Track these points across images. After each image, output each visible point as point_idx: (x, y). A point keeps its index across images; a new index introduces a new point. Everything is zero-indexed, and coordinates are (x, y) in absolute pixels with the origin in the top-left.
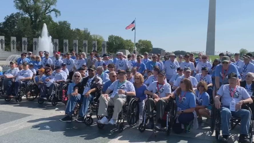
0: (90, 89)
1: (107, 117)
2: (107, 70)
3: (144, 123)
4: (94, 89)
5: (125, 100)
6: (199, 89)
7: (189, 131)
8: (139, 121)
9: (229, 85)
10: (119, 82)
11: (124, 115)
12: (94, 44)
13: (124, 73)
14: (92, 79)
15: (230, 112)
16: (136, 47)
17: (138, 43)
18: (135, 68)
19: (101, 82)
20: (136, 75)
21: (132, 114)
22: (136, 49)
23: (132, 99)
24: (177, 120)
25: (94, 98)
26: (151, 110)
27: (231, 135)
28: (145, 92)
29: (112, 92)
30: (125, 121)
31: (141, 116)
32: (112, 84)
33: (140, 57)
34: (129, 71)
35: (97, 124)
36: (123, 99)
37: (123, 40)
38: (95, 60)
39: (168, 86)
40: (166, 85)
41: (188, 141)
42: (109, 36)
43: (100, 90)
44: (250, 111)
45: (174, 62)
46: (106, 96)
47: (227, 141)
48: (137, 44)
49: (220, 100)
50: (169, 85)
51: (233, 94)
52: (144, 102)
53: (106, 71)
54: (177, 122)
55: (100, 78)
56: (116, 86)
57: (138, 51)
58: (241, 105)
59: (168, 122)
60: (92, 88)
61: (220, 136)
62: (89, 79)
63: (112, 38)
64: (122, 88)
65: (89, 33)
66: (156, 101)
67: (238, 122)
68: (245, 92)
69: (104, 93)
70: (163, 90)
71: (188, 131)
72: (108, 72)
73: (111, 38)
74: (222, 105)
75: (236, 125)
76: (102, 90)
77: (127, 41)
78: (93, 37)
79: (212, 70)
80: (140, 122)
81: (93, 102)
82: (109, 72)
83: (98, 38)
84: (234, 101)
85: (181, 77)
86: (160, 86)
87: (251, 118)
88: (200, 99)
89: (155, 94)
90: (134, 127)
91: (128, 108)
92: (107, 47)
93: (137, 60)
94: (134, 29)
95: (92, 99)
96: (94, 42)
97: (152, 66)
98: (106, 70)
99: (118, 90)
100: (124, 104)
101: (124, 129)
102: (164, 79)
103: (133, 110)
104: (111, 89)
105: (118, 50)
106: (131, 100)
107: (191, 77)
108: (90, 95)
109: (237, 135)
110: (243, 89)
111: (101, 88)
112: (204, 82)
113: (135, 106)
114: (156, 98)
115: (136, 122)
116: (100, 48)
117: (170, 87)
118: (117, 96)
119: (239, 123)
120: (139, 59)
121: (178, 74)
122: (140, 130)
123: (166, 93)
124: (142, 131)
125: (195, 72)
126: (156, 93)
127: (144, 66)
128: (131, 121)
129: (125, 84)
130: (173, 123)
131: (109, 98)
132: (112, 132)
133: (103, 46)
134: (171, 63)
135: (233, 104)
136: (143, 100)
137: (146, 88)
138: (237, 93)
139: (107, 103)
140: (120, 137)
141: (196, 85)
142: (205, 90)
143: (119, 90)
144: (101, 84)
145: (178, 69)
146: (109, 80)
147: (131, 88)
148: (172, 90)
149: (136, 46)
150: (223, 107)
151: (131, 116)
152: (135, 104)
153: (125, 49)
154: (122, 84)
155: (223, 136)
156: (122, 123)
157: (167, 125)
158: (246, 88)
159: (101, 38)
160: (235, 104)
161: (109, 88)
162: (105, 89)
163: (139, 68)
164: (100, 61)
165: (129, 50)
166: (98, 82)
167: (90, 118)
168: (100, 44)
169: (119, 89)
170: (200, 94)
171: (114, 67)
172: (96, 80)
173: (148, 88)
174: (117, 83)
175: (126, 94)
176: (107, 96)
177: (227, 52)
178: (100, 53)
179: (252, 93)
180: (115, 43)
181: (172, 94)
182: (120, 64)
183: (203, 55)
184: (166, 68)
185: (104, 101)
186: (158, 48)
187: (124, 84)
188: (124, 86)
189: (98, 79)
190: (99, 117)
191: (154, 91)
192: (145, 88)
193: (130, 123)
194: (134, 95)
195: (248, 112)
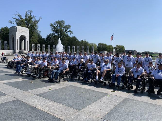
17: (116, 47)
73: (100, 44)
78: (90, 44)
83: (93, 45)
94: (113, 39)
180: (102, 47)
186: (132, 50)
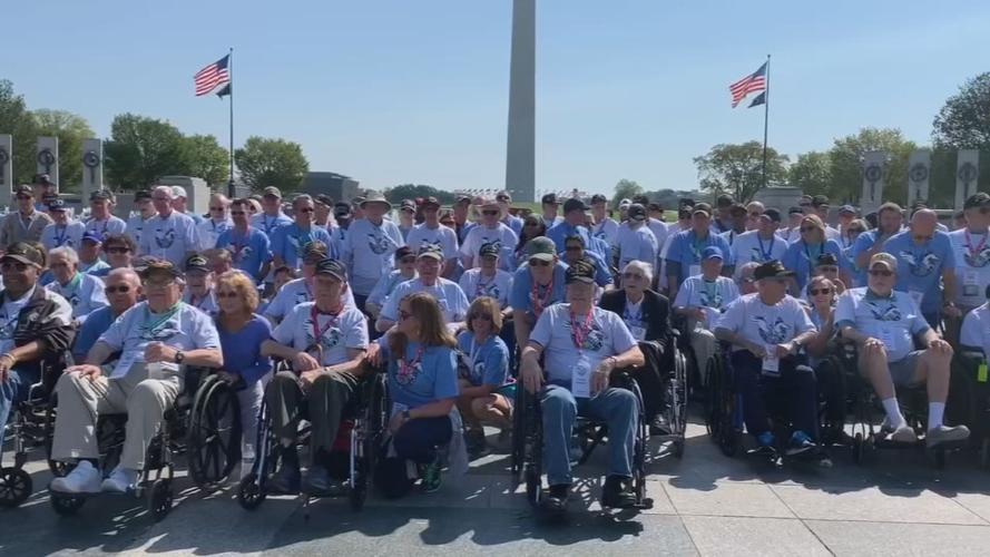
0: (12, 349)
1: (94, 462)
2: (102, 264)
3: (259, 472)
4: (33, 347)
5: (175, 384)
6: (475, 328)
7: (436, 482)
8: (240, 467)
9: (568, 305)
10: (148, 312)
11: (173, 447)
12: (46, 151)
13: (170, 274)
14: (22, 302)
15: (574, 402)
16: (240, 168)
17: (245, 149)
18: (221, 253)
19: (64, 314)
20: (224, 280)
21: (208, 440)
22: (237, 174)
23: (209, 379)
24: (391, 448)
25: (33, 386)
26: (286, 420)
27: (580, 484)
28: (266, 348)
29: (116, 355)
30: (177, 474)
31: (250, 446)
32: (117, 321)
33: (243, 205)
34: (200, 263)
35: (48, 497)
36: (166, 382)
37: (180, 136)
38: (42, 221)
39: (355, 320)
40: (348, 314)
41: (430, 524)
42: (116, 119)
43: (61, 352)
44: (636, 393)
45: (384, 227)
46: (91, 373)
47: (563, 504)
48: (239, 154)
49: (541, 362)
50: (362, 315)
51: (581, 339)
52: (260, 388)
53: (95, 268)
54: (391, 453)
55: (59, 299)
56: (136, 327)
57: (246, 182)
58: (608, 373)
59: (356, 458)
60: (20, 343)
61: (542, 490)
62: (8, 305)
63: (130, 125)
64: (161, 334)
65: (18, 105)
66: (305, 380)
67: (601, 434)
68: (620, 329)
69: (79, 361)
70: (337, 338)
71: (432, 484)
72: (101, 273)
73: (122, 125)
74: (548, 379)
75: (593, 445)
76: (71, 350)
77: (197, 141)
78: (37, 118)
79: (520, 255)
80: (245, 469)
81: (28, 402)
82: (108, 270)
83: (63, 127)
84: (587, 362)
85: (407, 283)
86: (322, 320)
87: (640, 416)
88: (476, 363)
89: (306, 355)
90: (219, 492)
91: (190, 416)
92: (106, 163)
93: (234, 219)
94: (227, 91)
95: (22, 391)
96: (42, 143)
97: (295, 242)
98: (96, 265)
99: (146, 345)
100: (172, 401)
101: (175, 504)
102: (340, 291)
103: (214, 425)
104: (111, 342)
105: (157, 177)
106: (205, 384)
107: (444, 281)
108: (13, 375)
109: (599, 482)
110: (614, 319)
111: (67, 342)
112: (490, 302)
113: (221, 405)
114: (311, 369)
115: (227, 472)
116: (73, 168)
117: (364, 322)
118: (139, 372)
119: (605, 439)
120: (242, 213)
121: (398, 271)
122: (241, 499)
123: (348, 345)
124: (251, 507)
125: (459, 262)
126: (307, 351)
127: (265, 242)
128: (204, 468)
129: (176, 320)
130: (377, 460)
131: (103, 381)
132: (119, 522)
133: (90, 159)
134: (373, 233)
135: (582, 372)
136: (256, 382)
137: (267, 331)
138: (597, 335)
139: (94, 404)
140: (157, 539)
141: (464, 312)
142: (492, 328)
143: (150, 346)
144: (67, 323)
145: (401, 254)
146: (108, 304)
147: (202, 334)
148: (374, 335)
149: (237, 164)
150: (549, 387)
151: (204, 451)
152: (222, 399)
153: (189, 173)
154: (163, 319)
155: (551, 488)
156: (164, 479)
157: (352, 472)
158: (625, 315)
159: (78, 124)
160: (589, 373)
161: (101, 338)
162: (84, 343)
163: (243, 251)
164: (64, 226)
165: (205, 180)
166: (53, 316)
167: (16, 472)
168: (77, 149)
169: (150, 339)
170: (478, 344)
171: (131, 250)
172: (42, 308)
173: (275, 331)
174: (142, 314)
175: (178, 360)
176: (94, 375)
177: (575, 190)
178: (75, 189)
179: (644, 331)
180: (146, 150)
181: (372, 349)
182: (160, 235)
183: (488, 202)
184: (353, 250)
185: (80, 394)
186: (330, 174)
187: (171, 320)
188: (170, 326)
189: (50, 301)
190: (62, 464)
191: (302, 343)
192: (263, 333)
193: (199, 478)
194: (217, 363)
195: (630, 399)
